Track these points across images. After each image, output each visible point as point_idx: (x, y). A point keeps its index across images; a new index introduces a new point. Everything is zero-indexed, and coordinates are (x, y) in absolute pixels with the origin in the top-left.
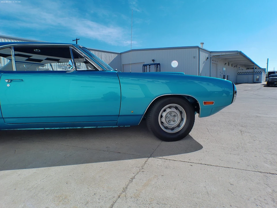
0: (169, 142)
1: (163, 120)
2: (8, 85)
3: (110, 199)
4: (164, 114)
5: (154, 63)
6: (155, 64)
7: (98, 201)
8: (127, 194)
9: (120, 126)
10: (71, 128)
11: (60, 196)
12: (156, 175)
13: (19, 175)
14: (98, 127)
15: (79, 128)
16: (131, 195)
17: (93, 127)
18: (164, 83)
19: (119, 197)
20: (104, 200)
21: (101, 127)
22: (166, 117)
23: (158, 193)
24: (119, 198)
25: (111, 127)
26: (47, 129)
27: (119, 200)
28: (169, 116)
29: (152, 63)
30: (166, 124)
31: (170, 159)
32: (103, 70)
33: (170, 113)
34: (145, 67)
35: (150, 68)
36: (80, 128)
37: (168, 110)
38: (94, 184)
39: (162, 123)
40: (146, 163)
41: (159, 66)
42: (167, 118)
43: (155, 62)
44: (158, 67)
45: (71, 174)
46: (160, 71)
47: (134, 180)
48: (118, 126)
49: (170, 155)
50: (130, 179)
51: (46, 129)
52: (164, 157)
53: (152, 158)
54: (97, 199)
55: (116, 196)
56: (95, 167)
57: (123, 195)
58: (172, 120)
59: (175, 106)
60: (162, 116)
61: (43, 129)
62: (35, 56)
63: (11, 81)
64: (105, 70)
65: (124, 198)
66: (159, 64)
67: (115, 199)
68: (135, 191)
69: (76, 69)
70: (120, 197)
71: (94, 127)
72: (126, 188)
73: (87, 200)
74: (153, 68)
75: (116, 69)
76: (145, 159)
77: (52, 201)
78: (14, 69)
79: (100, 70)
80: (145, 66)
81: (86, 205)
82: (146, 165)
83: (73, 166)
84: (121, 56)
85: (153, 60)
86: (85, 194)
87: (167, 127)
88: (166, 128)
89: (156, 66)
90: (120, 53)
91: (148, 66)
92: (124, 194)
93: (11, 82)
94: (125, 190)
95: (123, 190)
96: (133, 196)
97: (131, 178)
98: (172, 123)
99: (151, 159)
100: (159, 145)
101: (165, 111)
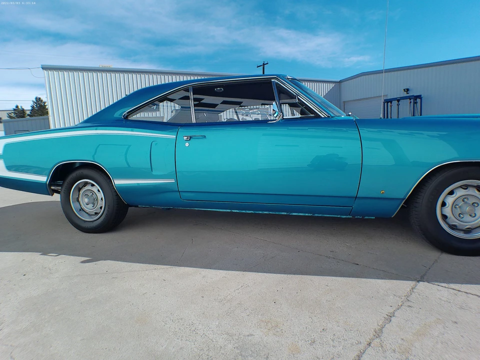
0: (458, 255)
1: (447, 211)
2: (187, 144)
3: (352, 344)
4: (450, 200)
5: (408, 95)
6: (410, 98)
7: (332, 343)
8: (385, 343)
9: (356, 217)
10: (271, 213)
11: (269, 322)
12: (441, 318)
13: (204, 277)
14: (316, 215)
15: (283, 213)
16: (393, 346)
17: (307, 215)
18: (437, 137)
19: (369, 344)
20: (343, 344)
21: (320, 215)
22: (454, 205)
23: (450, 356)
24: (370, 347)
25: (339, 216)
26: (236, 211)
27: (370, 350)
28: (461, 203)
29: (405, 94)
30: (453, 220)
31: (468, 291)
32: (329, 117)
33: (464, 198)
34: (389, 104)
35: (398, 105)
36: (285, 214)
37: (460, 193)
38: (320, 312)
39: (445, 217)
40: (415, 290)
41: (418, 100)
42: (456, 208)
43: (411, 94)
44: (416, 103)
45: (278, 289)
46: (421, 115)
47: (393, 319)
48: (351, 217)
49: (466, 284)
50: (386, 316)
51: (233, 211)
52: (452, 286)
53: (426, 283)
54: (329, 338)
55: (364, 342)
56: (317, 284)
57: (376, 343)
58: (466, 213)
59: (476, 184)
60: (444, 204)
61: (229, 211)
62: (207, 99)
63: (191, 137)
64: (332, 115)
65: (380, 349)
66: (420, 97)
67: (362, 347)
68: (400, 341)
69: (283, 116)
70: (372, 345)
71: (309, 215)
72: (381, 330)
73: (313, 337)
74: (406, 106)
75: (350, 113)
76: (411, 283)
77: (257, 326)
78: (194, 121)
79: (323, 117)
80: (388, 101)
81: (311, 344)
82: (413, 294)
83: (279, 275)
84: (340, 87)
85: (407, 90)
86: (307, 325)
87: (455, 226)
88: (453, 227)
89: (412, 100)
90: (339, 80)
91: (395, 103)
92: (378, 340)
93: (190, 140)
94: (378, 333)
95: (375, 333)
96: (396, 348)
97: (387, 314)
98: (467, 218)
99: (422, 285)
100: (436, 260)
101: (451, 193)
